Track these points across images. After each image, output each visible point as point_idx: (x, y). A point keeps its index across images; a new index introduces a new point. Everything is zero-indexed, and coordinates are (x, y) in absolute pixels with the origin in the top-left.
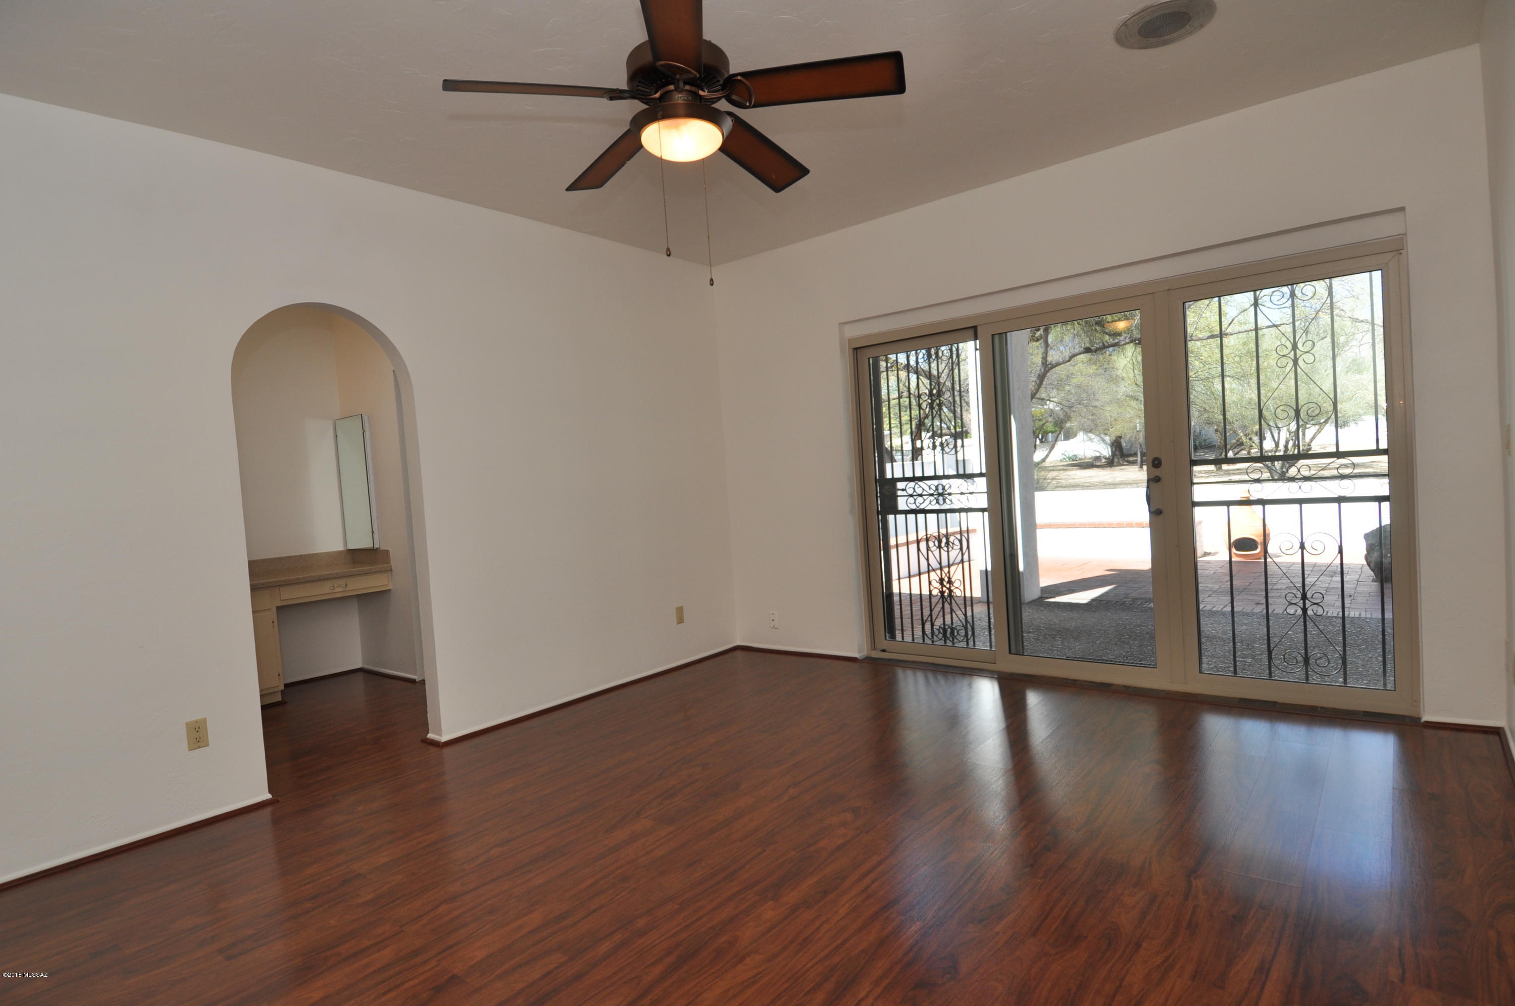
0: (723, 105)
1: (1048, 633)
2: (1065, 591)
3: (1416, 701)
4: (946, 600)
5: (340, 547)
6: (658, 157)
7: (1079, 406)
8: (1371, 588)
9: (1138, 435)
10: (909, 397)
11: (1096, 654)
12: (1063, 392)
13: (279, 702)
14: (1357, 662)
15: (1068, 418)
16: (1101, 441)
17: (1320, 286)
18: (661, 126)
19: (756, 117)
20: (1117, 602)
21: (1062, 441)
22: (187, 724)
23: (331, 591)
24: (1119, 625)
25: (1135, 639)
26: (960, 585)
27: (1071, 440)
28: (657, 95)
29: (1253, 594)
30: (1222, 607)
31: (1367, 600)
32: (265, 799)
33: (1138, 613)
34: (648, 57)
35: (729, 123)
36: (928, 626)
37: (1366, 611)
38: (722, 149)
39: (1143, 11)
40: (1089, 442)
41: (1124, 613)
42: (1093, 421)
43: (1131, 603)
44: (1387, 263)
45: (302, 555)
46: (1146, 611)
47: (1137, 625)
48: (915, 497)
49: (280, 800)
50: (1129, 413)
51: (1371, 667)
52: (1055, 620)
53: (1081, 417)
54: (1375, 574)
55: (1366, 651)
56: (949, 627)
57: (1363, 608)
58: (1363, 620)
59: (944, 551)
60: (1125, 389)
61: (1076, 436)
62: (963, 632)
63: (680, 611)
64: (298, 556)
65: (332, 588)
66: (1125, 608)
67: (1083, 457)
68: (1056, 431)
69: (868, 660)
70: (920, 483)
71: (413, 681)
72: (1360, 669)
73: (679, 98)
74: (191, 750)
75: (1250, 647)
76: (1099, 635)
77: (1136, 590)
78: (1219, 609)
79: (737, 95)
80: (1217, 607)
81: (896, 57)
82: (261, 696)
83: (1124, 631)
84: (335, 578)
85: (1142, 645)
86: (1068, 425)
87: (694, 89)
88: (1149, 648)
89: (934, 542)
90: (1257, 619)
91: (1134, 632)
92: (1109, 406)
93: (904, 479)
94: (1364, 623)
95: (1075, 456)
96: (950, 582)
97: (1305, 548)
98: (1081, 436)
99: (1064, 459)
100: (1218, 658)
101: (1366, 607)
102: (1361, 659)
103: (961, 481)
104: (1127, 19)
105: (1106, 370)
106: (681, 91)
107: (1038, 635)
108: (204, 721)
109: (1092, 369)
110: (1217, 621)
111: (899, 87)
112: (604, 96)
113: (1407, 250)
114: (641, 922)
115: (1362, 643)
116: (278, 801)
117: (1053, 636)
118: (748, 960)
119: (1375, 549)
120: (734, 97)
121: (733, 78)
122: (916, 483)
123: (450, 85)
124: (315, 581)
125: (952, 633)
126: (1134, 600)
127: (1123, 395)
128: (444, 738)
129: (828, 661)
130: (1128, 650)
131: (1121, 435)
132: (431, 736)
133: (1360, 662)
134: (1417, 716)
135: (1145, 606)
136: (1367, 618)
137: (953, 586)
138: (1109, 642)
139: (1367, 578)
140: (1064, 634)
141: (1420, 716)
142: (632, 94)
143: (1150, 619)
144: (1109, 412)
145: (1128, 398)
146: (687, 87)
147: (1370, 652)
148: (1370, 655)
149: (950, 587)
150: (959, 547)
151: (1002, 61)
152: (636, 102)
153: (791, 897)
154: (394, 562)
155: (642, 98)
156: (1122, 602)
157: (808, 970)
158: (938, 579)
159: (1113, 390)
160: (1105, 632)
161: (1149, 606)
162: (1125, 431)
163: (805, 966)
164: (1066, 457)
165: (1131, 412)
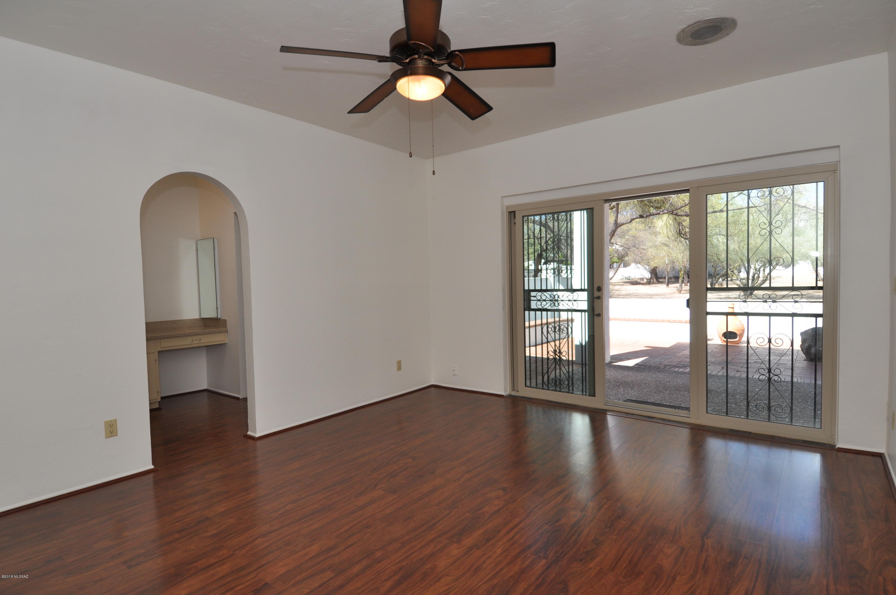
0: (445, 68)
1: (615, 384)
2: (624, 359)
3: (833, 435)
4: (557, 363)
5: (197, 317)
6: (406, 98)
7: (634, 248)
8: (803, 365)
9: (667, 266)
10: (534, 239)
11: (644, 398)
12: (624, 239)
13: (158, 408)
14: (797, 409)
15: (627, 255)
16: (645, 269)
17: (788, 189)
18: (409, 79)
19: (465, 76)
20: (655, 367)
21: (622, 268)
22: (105, 422)
23: (191, 343)
24: (657, 381)
25: (666, 390)
26: (566, 355)
27: (627, 268)
28: (407, 61)
29: (735, 365)
30: (717, 372)
31: (802, 372)
32: (149, 469)
33: (668, 374)
34: (404, 38)
35: (448, 78)
36: (546, 377)
37: (801, 378)
38: (444, 94)
39: (694, 24)
40: (638, 269)
41: (660, 374)
42: (641, 257)
43: (663, 367)
44: (828, 178)
45: (174, 321)
46: (673, 373)
47: (668, 382)
48: (541, 301)
49: (159, 469)
50: (663, 253)
51: (805, 413)
52: (619, 377)
53: (634, 255)
54: (806, 356)
55: (801, 402)
56: (558, 379)
57: (799, 377)
58: (800, 384)
59: (558, 334)
60: (661, 239)
61: (630, 265)
62: (566, 383)
63: (399, 363)
64: (172, 321)
65: (192, 341)
66: (660, 370)
67: (634, 278)
68: (619, 262)
69: (510, 396)
70: (545, 293)
71: (238, 399)
72: (799, 414)
73: (420, 63)
74: (107, 438)
75: (734, 398)
76: (645, 387)
77: (666, 360)
78: (715, 374)
79: (454, 63)
80: (714, 372)
81: (552, 46)
82: (150, 404)
83: (660, 385)
84: (194, 335)
85: (671, 394)
86: (627, 258)
87: (429, 58)
88: (675, 395)
89: (551, 328)
90: (738, 380)
91: (666, 385)
92: (651, 249)
93: (535, 290)
94: (800, 386)
95: (629, 277)
96: (560, 352)
97: (771, 343)
98: (633, 265)
99: (623, 278)
100: (715, 403)
101: (801, 376)
102: (799, 407)
103: (569, 293)
104: (685, 28)
105: (650, 227)
106: (422, 59)
107: (609, 385)
108: (116, 421)
109: (641, 227)
110: (714, 381)
111: (552, 63)
112: (376, 59)
113: (840, 171)
114: (379, 554)
115: (799, 398)
116: (158, 470)
117: (618, 386)
118: (442, 580)
119: (807, 342)
120: (453, 64)
121: (454, 53)
122: (542, 293)
123: (285, 49)
124: (182, 336)
125: (560, 382)
126: (665, 366)
127: (659, 243)
128: (258, 435)
129: (486, 396)
130: (663, 397)
131: (657, 266)
132: (249, 433)
133: (798, 409)
134: (833, 444)
135: (672, 370)
136: (801, 383)
137: (562, 355)
138: (651, 391)
139: (801, 358)
140: (625, 385)
141: (835, 444)
142: (392, 59)
143: (675, 378)
144: (651, 252)
145: (662, 245)
146: (426, 57)
147: (804, 403)
148: (804, 405)
149: (560, 355)
150: (566, 332)
151: (610, 49)
152: (394, 64)
153: (468, 541)
154: (229, 327)
155: (398, 62)
156: (658, 367)
157: (478, 588)
158: (553, 350)
159: (654, 240)
160: (649, 385)
161: (674, 370)
162: (660, 264)
163: (477, 584)
164: (624, 278)
165: (663, 252)
